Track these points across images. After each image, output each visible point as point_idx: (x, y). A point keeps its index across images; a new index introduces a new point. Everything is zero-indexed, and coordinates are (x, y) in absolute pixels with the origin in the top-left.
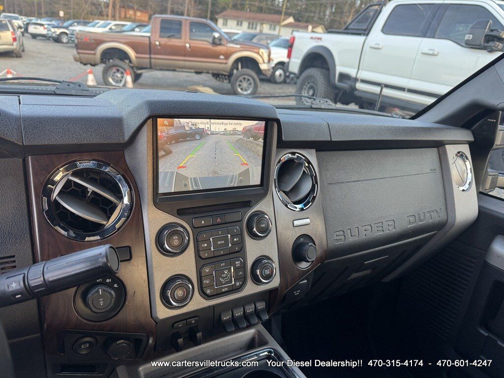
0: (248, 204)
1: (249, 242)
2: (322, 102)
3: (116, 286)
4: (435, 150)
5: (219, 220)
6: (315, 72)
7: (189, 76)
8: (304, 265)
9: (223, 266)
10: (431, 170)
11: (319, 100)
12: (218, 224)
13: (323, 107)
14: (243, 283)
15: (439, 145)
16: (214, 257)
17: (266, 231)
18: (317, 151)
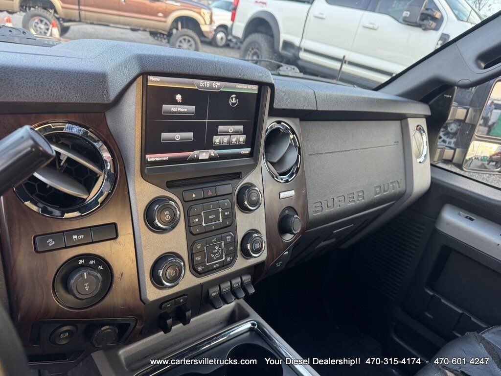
0: (238, 176)
1: (240, 216)
2: (289, 69)
3: (100, 267)
4: (398, 122)
5: (210, 194)
6: (258, 38)
7: (123, 33)
8: (288, 237)
9: (215, 242)
10: (395, 142)
11: (286, 67)
12: (209, 198)
13: (290, 74)
14: (233, 259)
15: (402, 118)
16: (205, 232)
17: (256, 204)
18: (301, 120)
